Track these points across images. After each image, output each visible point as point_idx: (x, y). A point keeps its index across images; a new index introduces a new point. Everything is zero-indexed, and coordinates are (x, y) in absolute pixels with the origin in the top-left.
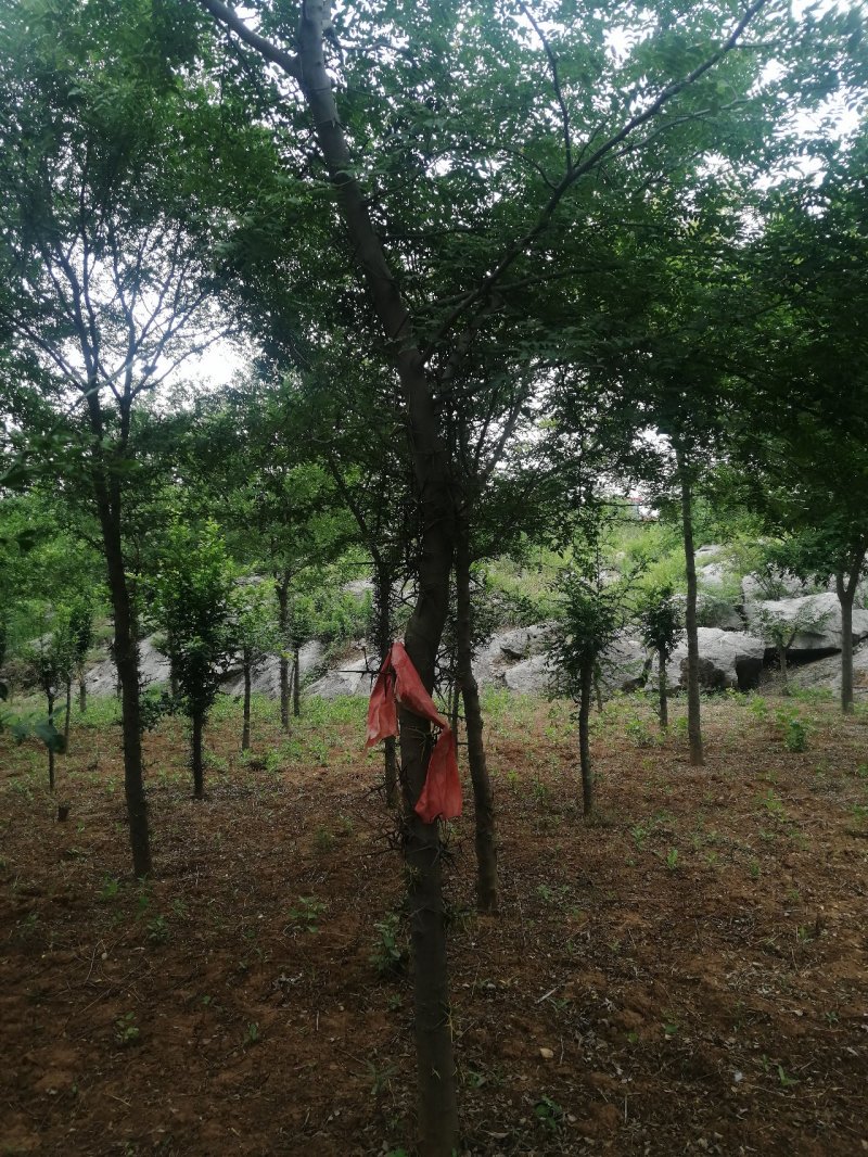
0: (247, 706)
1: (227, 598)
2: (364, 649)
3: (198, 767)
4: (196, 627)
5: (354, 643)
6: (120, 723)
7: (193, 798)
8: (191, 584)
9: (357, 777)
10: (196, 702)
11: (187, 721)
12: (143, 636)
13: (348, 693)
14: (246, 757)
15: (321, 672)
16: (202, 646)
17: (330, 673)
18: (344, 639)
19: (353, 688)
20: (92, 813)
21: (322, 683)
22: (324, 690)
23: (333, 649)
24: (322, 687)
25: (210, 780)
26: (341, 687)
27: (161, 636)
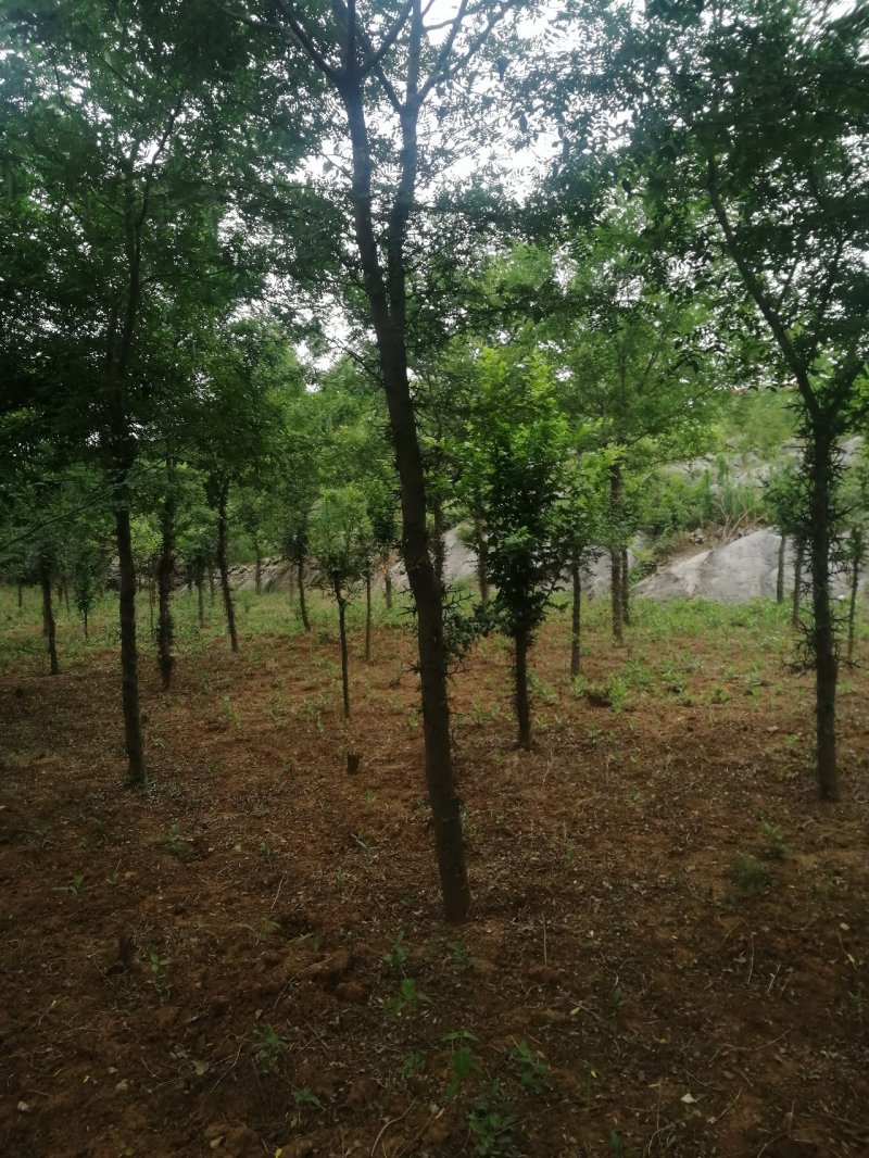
0: (576, 615)
1: (559, 471)
2: (700, 542)
3: (522, 704)
4: (516, 512)
5: (689, 535)
6: (416, 670)
7: (517, 746)
8: (511, 454)
9: (745, 729)
10: (518, 619)
11: (509, 642)
12: (447, 527)
13: (684, 594)
14: (580, 685)
15: (650, 569)
16: (529, 540)
17: (659, 570)
18: (676, 529)
19: (690, 589)
20: (389, 762)
21: (650, 583)
22: (653, 590)
23: (662, 542)
24: (651, 587)
25: (539, 720)
26: (676, 587)
27: (467, 526)
